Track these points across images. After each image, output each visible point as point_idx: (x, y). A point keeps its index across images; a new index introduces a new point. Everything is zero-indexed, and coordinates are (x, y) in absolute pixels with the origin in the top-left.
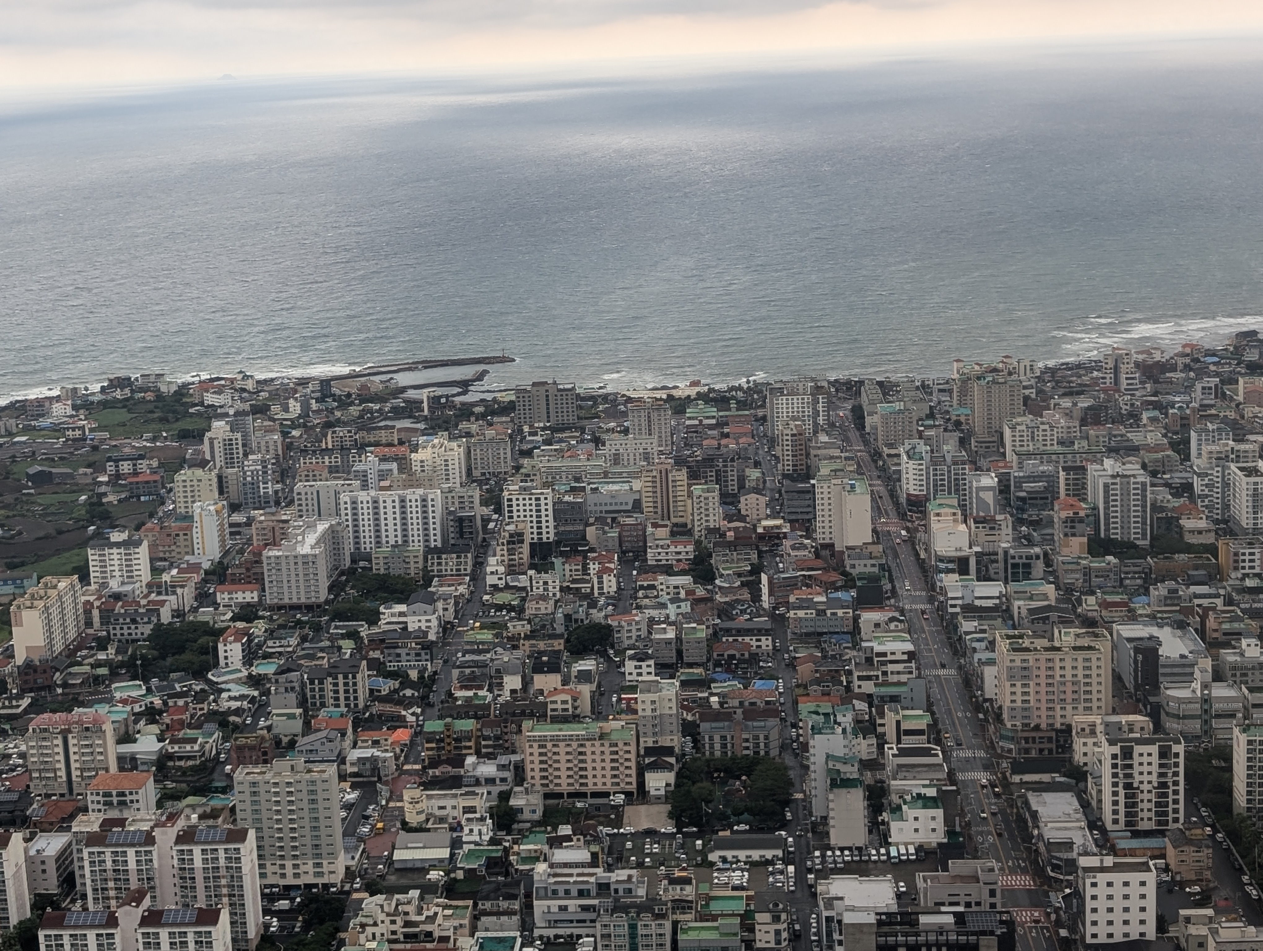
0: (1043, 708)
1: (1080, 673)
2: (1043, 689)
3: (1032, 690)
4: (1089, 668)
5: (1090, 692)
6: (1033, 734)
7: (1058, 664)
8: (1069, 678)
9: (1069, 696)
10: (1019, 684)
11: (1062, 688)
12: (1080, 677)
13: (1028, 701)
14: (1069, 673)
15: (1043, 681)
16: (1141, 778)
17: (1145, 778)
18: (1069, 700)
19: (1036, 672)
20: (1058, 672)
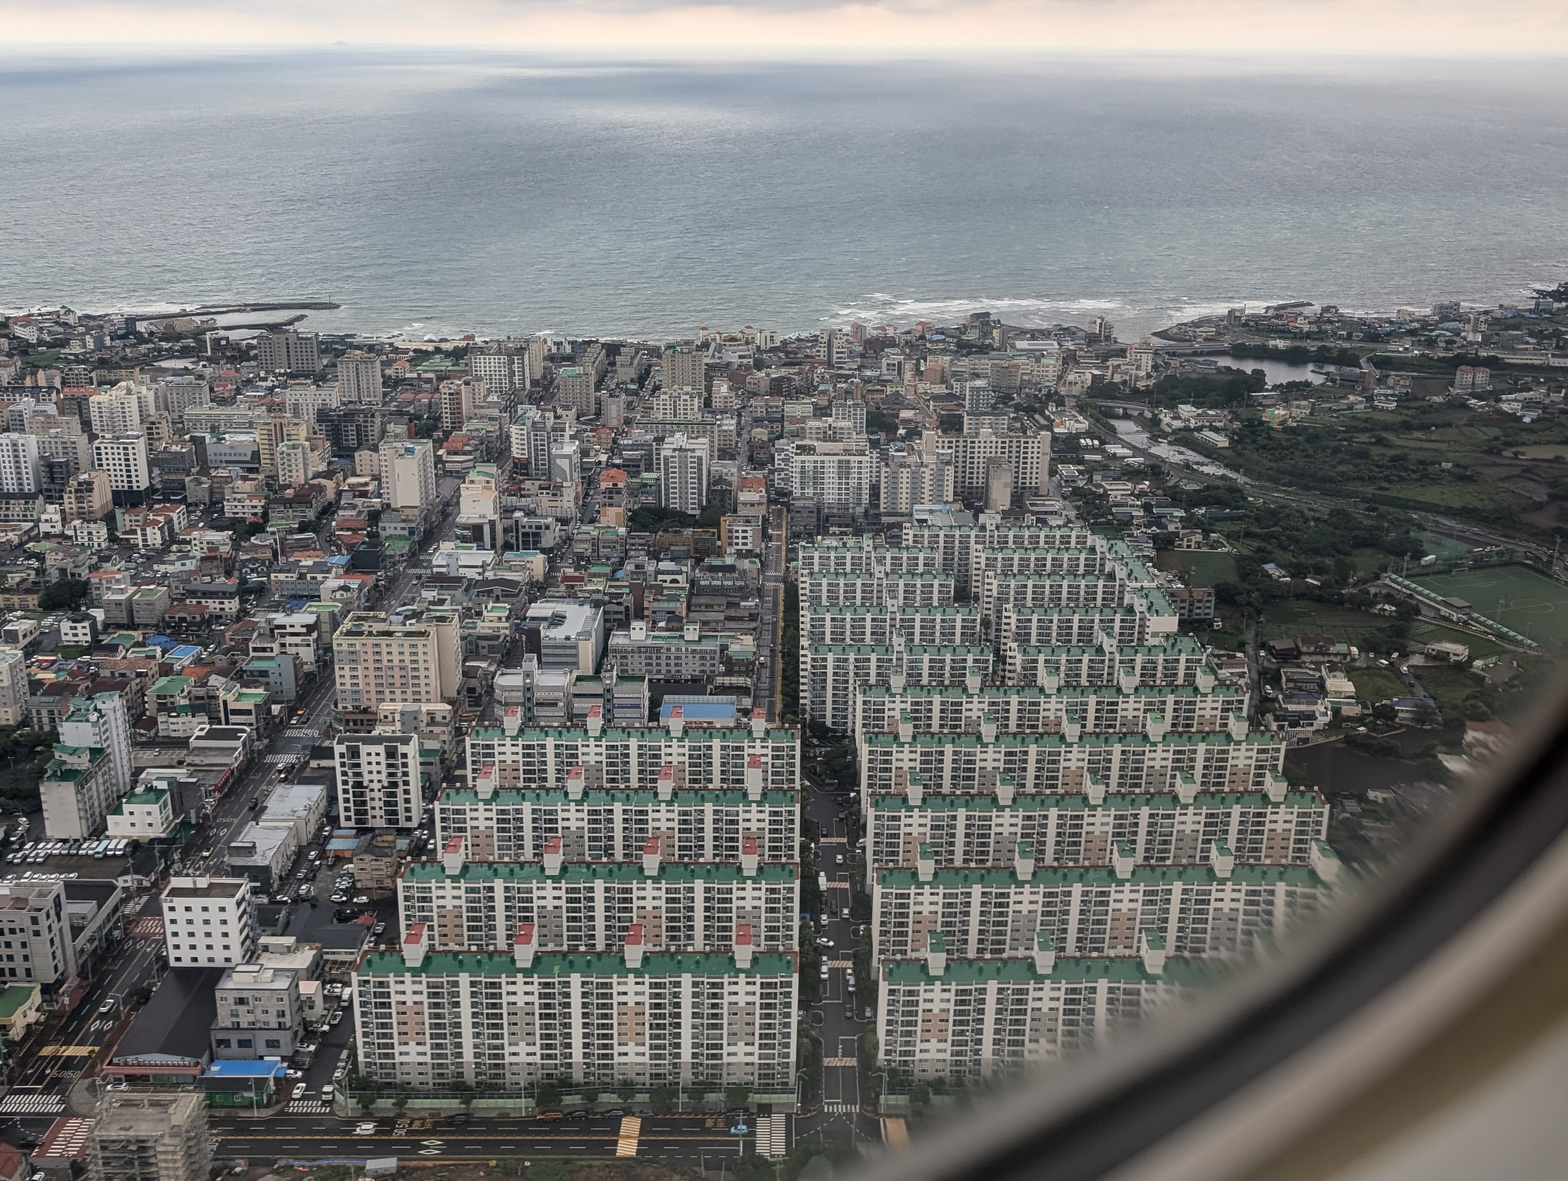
0: (373, 692)
1: (407, 658)
2: (372, 673)
3: (360, 673)
4: (416, 654)
5: (417, 677)
6: (361, 717)
7: (384, 650)
8: (396, 662)
9: (398, 681)
10: (347, 667)
11: (390, 673)
12: (407, 663)
13: (357, 684)
14: (396, 658)
15: (371, 665)
16: (371, 777)
17: (375, 777)
18: (398, 685)
19: (363, 657)
20: (385, 658)
